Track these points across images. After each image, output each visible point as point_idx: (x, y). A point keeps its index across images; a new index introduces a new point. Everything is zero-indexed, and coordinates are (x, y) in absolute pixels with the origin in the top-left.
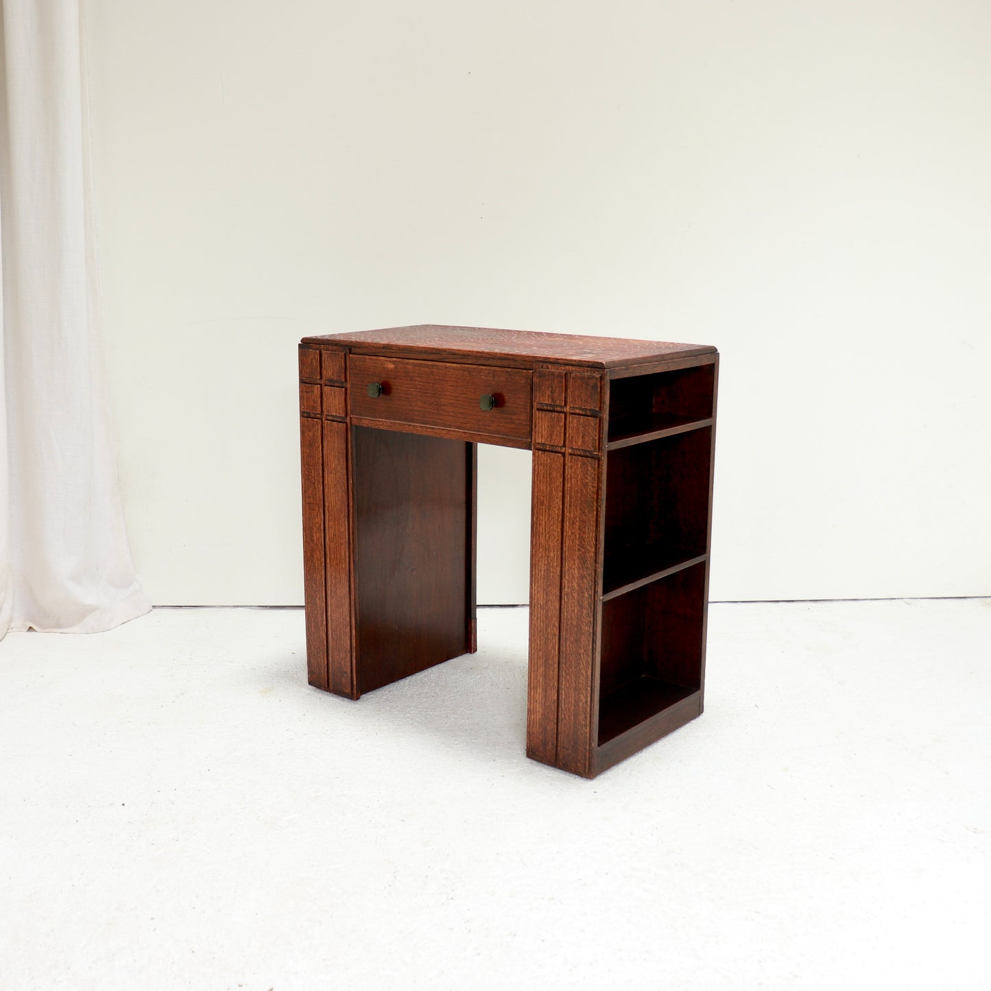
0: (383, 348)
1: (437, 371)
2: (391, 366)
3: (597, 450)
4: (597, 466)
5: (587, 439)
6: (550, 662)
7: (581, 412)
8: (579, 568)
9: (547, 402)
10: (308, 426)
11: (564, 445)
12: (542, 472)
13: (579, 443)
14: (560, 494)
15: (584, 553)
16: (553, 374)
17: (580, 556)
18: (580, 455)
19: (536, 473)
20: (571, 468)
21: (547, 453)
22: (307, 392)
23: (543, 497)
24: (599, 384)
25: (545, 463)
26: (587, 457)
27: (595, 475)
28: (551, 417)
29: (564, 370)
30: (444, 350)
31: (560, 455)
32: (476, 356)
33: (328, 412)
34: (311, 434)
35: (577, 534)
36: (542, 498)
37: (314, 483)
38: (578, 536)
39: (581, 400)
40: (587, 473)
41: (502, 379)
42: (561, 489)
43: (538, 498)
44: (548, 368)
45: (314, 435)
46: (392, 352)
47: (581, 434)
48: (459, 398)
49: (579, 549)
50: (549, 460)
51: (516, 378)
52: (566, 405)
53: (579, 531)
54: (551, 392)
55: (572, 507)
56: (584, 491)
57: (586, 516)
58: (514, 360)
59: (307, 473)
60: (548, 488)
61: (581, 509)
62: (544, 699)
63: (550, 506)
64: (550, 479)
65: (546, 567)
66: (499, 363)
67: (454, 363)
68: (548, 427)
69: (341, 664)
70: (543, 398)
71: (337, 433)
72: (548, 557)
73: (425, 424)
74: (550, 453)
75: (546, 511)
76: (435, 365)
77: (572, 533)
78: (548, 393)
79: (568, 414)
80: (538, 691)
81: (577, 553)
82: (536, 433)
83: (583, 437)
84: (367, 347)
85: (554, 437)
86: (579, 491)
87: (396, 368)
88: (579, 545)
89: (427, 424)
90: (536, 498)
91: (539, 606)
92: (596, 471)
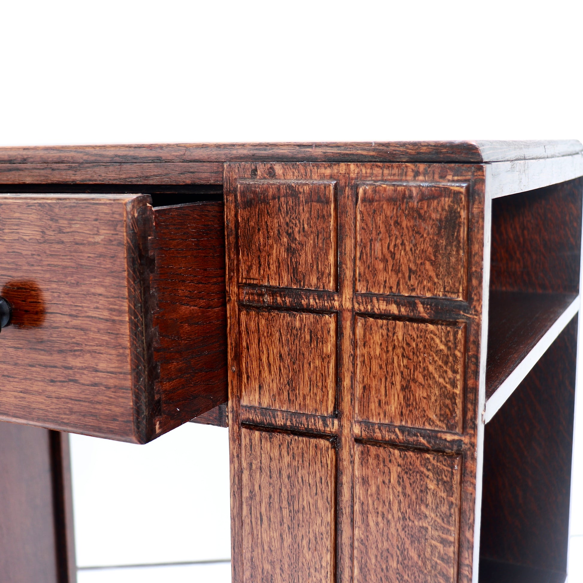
3: (458, 430)
4: (457, 478)
7: (394, 309)
9: (273, 283)
11: (337, 414)
12: (265, 492)
14: (328, 558)
18: (393, 444)
19: (246, 494)
20: (365, 481)
21: (278, 437)
23: (272, 563)
24: (463, 214)
25: (274, 465)
26: (420, 450)
27: (451, 504)
28: (290, 328)
29: (331, 177)
31: (323, 443)
36: (267, 567)
42: (329, 543)
43: (253, 567)
44: (272, 174)
47: (398, 378)
50: (286, 459)
51: (76, 227)
52: (339, 289)
54: (289, 250)
56: (413, 554)
60: (288, 540)
64: (293, 513)
70: (259, 271)
74: (288, 438)
79: (348, 316)
82: (240, 375)
85: (302, 389)
86: (395, 551)
90: (247, 565)
92: (456, 495)
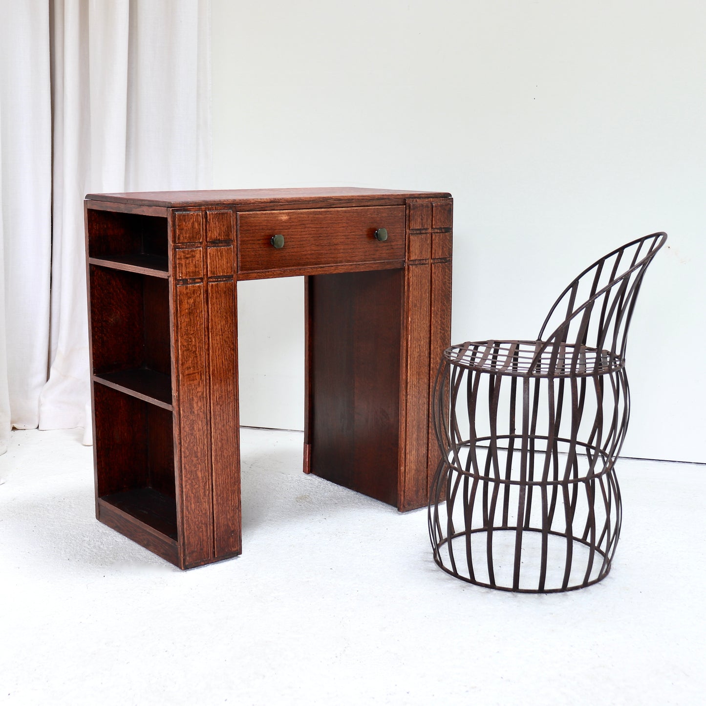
0: (270, 202)
1: (330, 216)
2: (284, 218)
5: (445, 249)
6: (421, 426)
8: (440, 346)
9: (418, 228)
10: (187, 293)
12: (416, 281)
13: (440, 254)
15: (444, 334)
16: (422, 205)
17: (441, 336)
20: (436, 273)
22: (187, 258)
25: (418, 274)
28: (421, 238)
30: (331, 198)
32: (358, 199)
33: (214, 274)
34: (191, 301)
35: (439, 321)
36: (415, 302)
37: (195, 352)
38: (439, 323)
39: (441, 222)
40: (445, 275)
41: (384, 215)
44: (416, 201)
45: (194, 303)
46: (281, 205)
48: (349, 237)
49: (440, 332)
50: (420, 271)
51: (395, 212)
53: (440, 319)
54: (421, 219)
55: (436, 302)
57: (445, 306)
58: (389, 199)
59: (185, 344)
60: (420, 293)
61: (441, 302)
62: (417, 457)
63: (421, 306)
64: (421, 285)
65: (418, 354)
66: (377, 203)
67: (342, 207)
68: (419, 246)
69: (228, 525)
70: (416, 225)
71: (225, 293)
72: (420, 345)
73: (318, 264)
75: (418, 311)
76: (328, 211)
77: (436, 321)
78: (419, 220)
80: (413, 453)
81: (439, 335)
83: (442, 249)
84: (253, 203)
85: (423, 253)
87: (290, 219)
88: (440, 329)
89: (320, 264)
91: (413, 386)
